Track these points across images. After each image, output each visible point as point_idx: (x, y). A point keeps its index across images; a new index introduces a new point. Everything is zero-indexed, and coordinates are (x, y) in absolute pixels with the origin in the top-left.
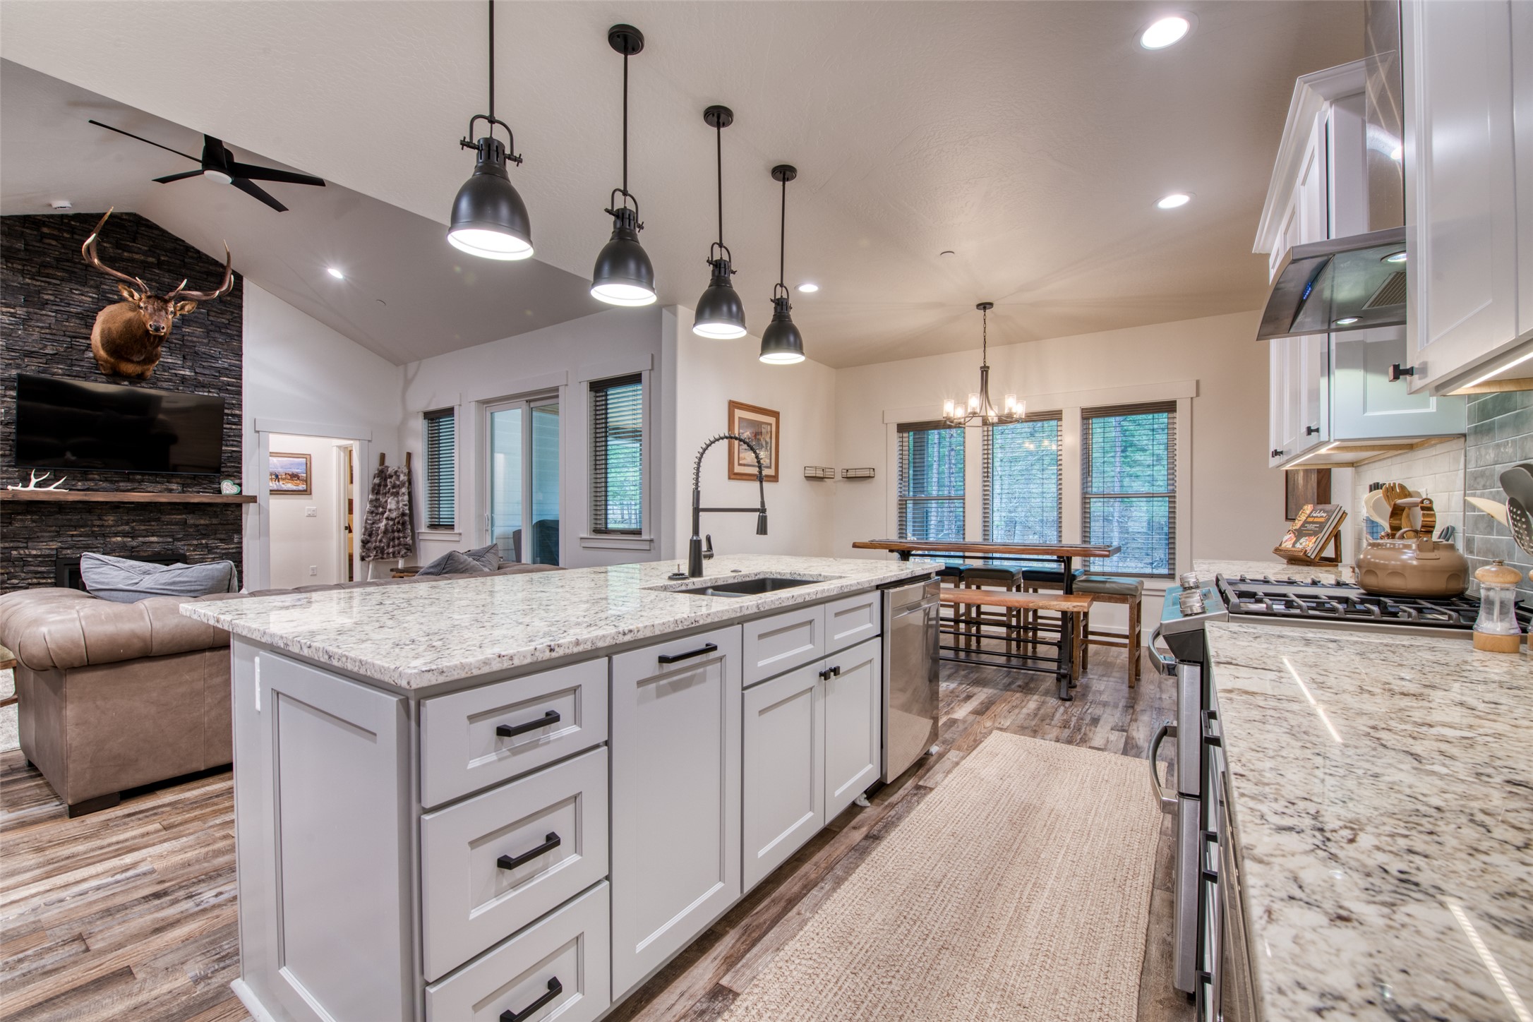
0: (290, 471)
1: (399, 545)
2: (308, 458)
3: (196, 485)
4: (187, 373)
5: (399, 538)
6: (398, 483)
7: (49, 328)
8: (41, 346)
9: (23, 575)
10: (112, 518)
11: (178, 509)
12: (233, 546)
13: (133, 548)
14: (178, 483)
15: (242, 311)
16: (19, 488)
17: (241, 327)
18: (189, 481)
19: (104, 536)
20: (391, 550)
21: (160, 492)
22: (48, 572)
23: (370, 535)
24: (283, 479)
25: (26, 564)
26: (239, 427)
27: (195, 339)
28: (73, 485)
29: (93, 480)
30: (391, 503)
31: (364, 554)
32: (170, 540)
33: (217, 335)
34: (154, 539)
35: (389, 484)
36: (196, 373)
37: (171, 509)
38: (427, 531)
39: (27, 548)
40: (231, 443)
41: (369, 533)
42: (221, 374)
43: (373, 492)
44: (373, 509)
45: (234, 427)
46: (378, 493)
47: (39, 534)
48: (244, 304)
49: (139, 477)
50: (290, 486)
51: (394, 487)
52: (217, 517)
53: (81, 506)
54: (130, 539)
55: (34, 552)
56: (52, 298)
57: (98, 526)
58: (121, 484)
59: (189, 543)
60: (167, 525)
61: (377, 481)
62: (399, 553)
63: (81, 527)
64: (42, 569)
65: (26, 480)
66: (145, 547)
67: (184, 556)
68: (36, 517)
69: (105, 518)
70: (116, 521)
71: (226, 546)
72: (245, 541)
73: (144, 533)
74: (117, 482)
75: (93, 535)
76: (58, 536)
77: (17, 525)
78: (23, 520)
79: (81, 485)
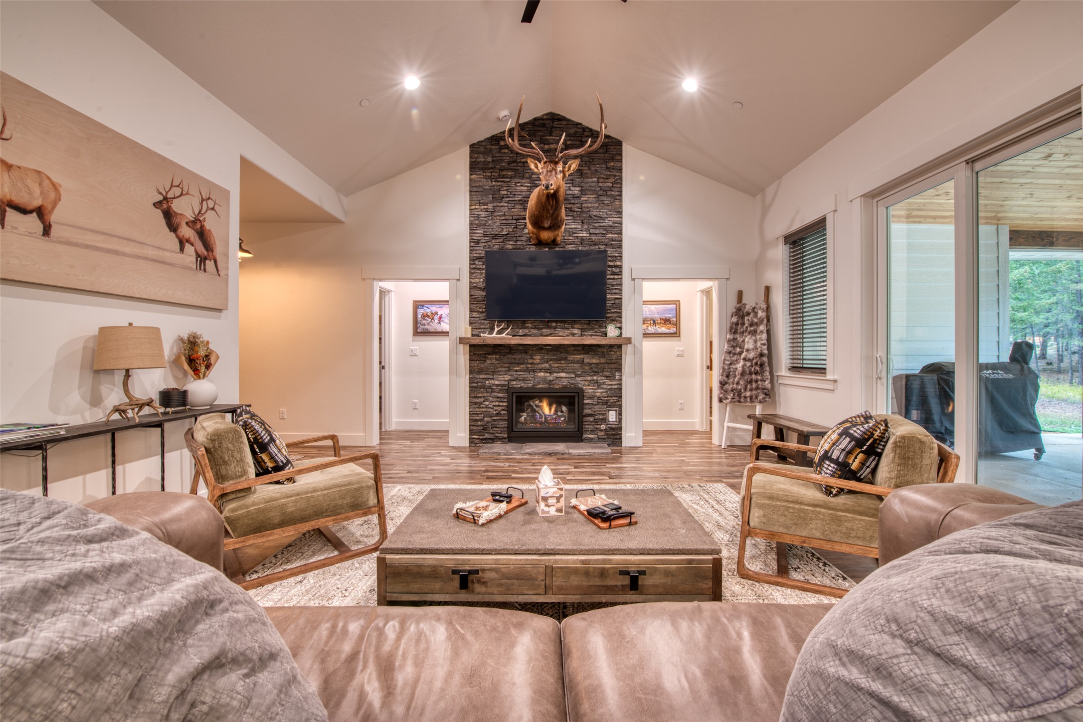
0: (664, 316)
1: (757, 388)
2: (677, 303)
3: (590, 329)
4: (585, 234)
5: (756, 381)
6: (755, 320)
7: (505, 215)
8: (500, 230)
9: (491, 398)
10: (538, 357)
11: (578, 350)
12: (615, 383)
13: (550, 381)
14: (578, 328)
15: (622, 173)
16: (486, 335)
17: (621, 187)
18: (585, 326)
19: (534, 371)
20: (748, 394)
21: (567, 336)
22: (504, 398)
23: (728, 376)
24: (659, 324)
25: (493, 391)
26: (620, 277)
27: (589, 205)
28: (517, 332)
29: (527, 328)
30: (749, 342)
31: (721, 396)
32: (573, 376)
33: (604, 198)
34: (563, 375)
35: (746, 322)
36: (590, 234)
37: (574, 350)
38: (788, 374)
39: (493, 379)
40: (614, 291)
41: (727, 374)
42: (608, 232)
43: (730, 331)
44: (730, 349)
45: (616, 277)
46: (735, 333)
47: (499, 369)
48: (624, 167)
49: (554, 324)
50: (664, 330)
51: (751, 325)
52: (604, 357)
53: (521, 348)
54: (548, 375)
55: (497, 382)
56: (505, 192)
57: (530, 363)
58: (544, 330)
59: (585, 378)
60: (571, 363)
61: (734, 319)
62: (757, 398)
63: (522, 364)
64: (500, 395)
65: (492, 329)
66: (557, 382)
67: (582, 389)
68: (498, 356)
69: (535, 357)
70: (541, 360)
71: (610, 383)
72: (624, 378)
73: (557, 370)
74: (542, 328)
75: (528, 370)
76: (509, 370)
77: (488, 362)
78: (491, 359)
79: (521, 332)
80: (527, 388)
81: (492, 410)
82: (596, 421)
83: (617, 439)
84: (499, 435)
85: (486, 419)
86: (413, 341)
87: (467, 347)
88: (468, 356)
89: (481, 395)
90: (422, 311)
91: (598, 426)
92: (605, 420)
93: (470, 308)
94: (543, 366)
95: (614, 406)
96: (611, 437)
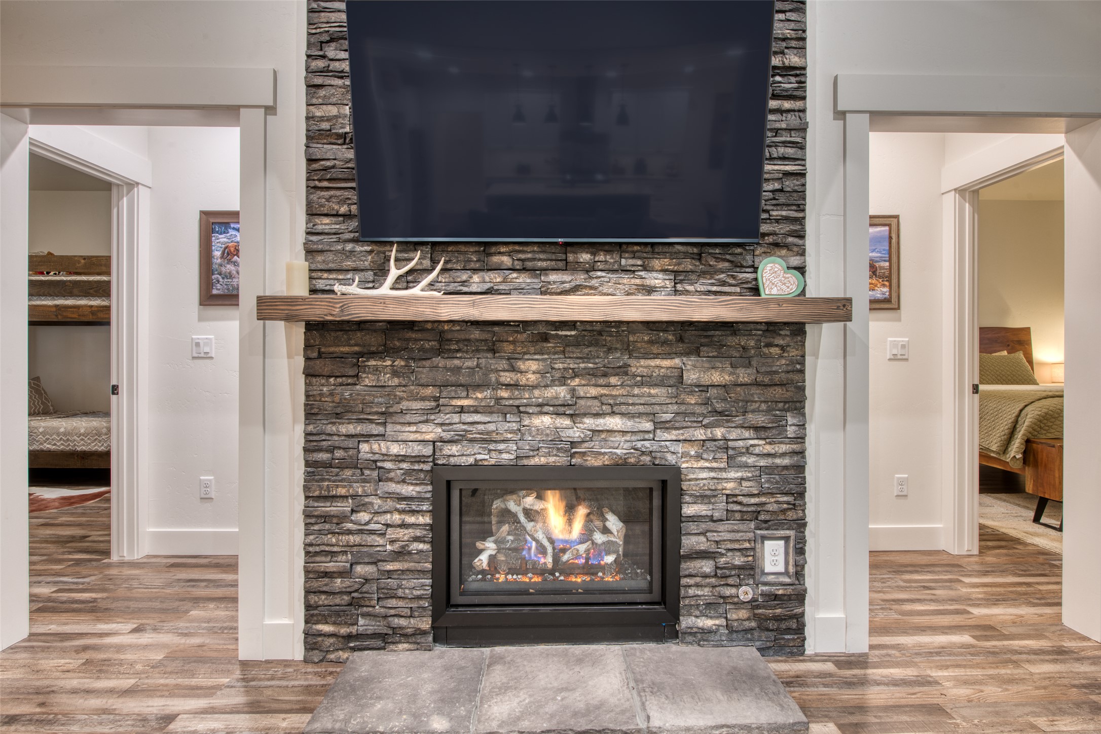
2: (894, 224)
3: (703, 274)
9: (377, 502)
10: (534, 366)
11: (665, 343)
12: (783, 448)
13: (573, 444)
14: (664, 271)
16: (354, 289)
18: (688, 265)
19: (519, 410)
21: (628, 293)
22: (421, 499)
25: (384, 477)
26: (798, 104)
28: (462, 282)
32: (649, 426)
34: (615, 422)
37: (651, 342)
39: (382, 436)
40: (782, 150)
45: (788, 104)
47: (405, 405)
49: (585, 257)
52: (749, 365)
53: (477, 334)
54: (567, 422)
55: (395, 449)
57: (508, 385)
58: (553, 277)
59: (686, 434)
60: (642, 384)
63: (478, 387)
64: (408, 490)
65: (381, 271)
66: (596, 445)
67: (676, 471)
68: (399, 363)
69: (521, 365)
70: (541, 373)
71: (769, 449)
72: (811, 430)
73: (595, 406)
74: (544, 270)
75: (498, 408)
76: (437, 409)
77: (368, 380)
78: (376, 369)
79: (477, 281)
80: (497, 466)
81: (380, 540)
82: (721, 575)
83: (788, 630)
84: (403, 622)
85: (359, 569)
86: (200, 319)
87: (299, 331)
88: (300, 361)
89: (342, 491)
90: (223, 238)
91: (729, 591)
92: (750, 571)
93: (309, 204)
94: (550, 393)
95: (779, 525)
96: (771, 625)
